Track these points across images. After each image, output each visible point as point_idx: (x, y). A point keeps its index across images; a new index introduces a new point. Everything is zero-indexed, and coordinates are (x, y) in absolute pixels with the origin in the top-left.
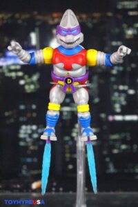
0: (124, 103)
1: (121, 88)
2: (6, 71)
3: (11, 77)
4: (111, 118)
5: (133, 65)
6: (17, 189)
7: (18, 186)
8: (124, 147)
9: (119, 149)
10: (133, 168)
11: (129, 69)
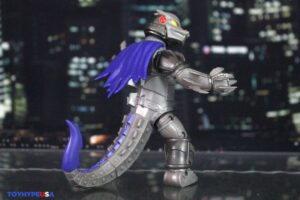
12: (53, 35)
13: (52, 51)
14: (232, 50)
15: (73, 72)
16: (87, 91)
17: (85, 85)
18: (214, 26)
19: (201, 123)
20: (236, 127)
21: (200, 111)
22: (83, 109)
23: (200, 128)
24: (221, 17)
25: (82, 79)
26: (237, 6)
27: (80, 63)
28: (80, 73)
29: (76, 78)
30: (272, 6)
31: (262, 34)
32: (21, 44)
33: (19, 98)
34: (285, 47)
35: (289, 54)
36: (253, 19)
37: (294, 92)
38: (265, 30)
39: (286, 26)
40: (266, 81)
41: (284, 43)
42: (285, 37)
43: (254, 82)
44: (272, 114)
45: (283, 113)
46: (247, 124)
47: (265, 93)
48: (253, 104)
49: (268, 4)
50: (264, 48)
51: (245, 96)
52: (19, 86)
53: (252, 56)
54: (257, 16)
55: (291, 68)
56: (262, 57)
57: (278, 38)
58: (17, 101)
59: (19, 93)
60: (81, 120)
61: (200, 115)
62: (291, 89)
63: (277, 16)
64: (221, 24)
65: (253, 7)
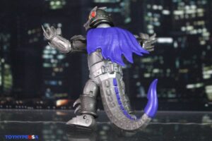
12: (31, 29)
13: (31, 41)
14: (161, 40)
15: (46, 57)
16: (56, 70)
17: (54, 65)
18: (148, 23)
19: (139, 93)
20: (164, 96)
21: (138, 84)
22: (53, 83)
23: (138, 96)
24: (153, 17)
25: (52, 61)
26: (164, 8)
27: (51, 50)
28: (51, 57)
29: (48, 61)
30: (191, 9)
31: (183, 29)
32: (9, 36)
33: (7, 75)
34: (200, 38)
35: (203, 43)
36: (177, 18)
37: (206, 71)
38: (185, 26)
39: (201, 23)
40: (185, 62)
41: (200, 35)
42: (200, 31)
43: (177, 64)
44: (190, 86)
45: (198, 85)
46: (172, 93)
47: (185, 71)
48: (177, 79)
49: (187, 7)
50: (185, 39)
51: (171, 73)
52: (6, 66)
53: (176, 45)
54: (179, 16)
55: (204, 53)
56: (183, 46)
57: (195, 32)
58: (6, 78)
59: (7, 72)
60: (52, 91)
61: (138, 87)
62: (205, 68)
63: (194, 16)
64: (153, 21)
65: (176, 9)
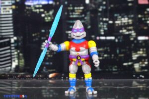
0: (106, 29)
1: (104, 19)
2: (33, 8)
3: (36, 12)
4: (98, 38)
5: (112, 6)
6: (40, 77)
7: (41, 76)
8: (106, 55)
9: (103, 57)
10: (112, 68)
11: (109, 8)
